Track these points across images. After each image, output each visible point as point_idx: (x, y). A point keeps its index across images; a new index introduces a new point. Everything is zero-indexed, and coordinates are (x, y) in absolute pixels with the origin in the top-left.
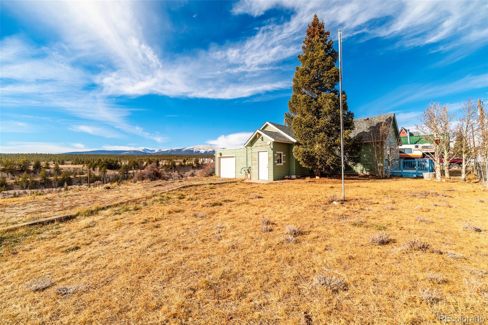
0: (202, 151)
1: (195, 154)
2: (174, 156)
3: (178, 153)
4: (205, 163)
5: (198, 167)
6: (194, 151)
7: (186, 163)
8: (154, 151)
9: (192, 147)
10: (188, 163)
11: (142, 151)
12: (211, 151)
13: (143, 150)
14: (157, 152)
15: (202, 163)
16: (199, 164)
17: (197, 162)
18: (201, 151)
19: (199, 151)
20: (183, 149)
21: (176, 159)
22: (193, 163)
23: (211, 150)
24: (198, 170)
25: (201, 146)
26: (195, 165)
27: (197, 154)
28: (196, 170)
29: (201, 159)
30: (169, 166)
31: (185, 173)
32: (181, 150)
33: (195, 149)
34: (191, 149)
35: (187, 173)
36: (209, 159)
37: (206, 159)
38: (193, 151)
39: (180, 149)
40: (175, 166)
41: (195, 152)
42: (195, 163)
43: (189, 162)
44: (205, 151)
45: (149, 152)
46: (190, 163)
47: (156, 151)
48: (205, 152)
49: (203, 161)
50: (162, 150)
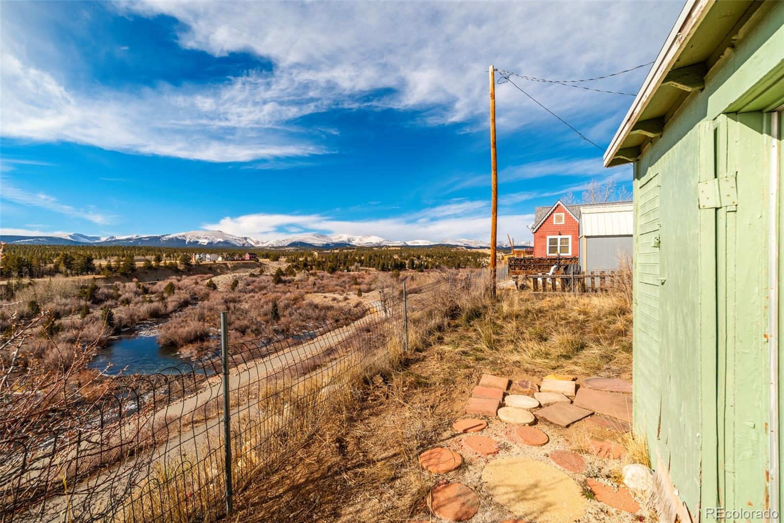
0: (204, 242)
1: (188, 247)
2: (140, 248)
3: (153, 244)
4: (204, 262)
5: (189, 270)
6: (188, 240)
7: (162, 264)
8: (98, 238)
9: (182, 234)
10: (165, 263)
11: (69, 238)
12: (220, 242)
13: (70, 236)
14: (105, 242)
15: (197, 262)
16: (192, 265)
17: (186, 261)
18: (200, 241)
19: (198, 242)
20: (163, 236)
21: (143, 255)
22: (178, 262)
23: (222, 240)
24: (188, 276)
25: (200, 233)
26: (181, 267)
27: (192, 246)
28: (184, 276)
29: (197, 256)
30: (118, 268)
31: (155, 284)
32: (160, 238)
33: (189, 236)
34: (179, 238)
35: (160, 283)
36: (214, 256)
37: (208, 256)
38: (185, 241)
39: (156, 237)
40: (133, 270)
41: (189, 242)
42: (181, 263)
43: (168, 262)
44: (210, 241)
45: (87, 241)
46: (171, 264)
47: (103, 239)
48: (208, 243)
49: (201, 259)
50: (117, 238)
